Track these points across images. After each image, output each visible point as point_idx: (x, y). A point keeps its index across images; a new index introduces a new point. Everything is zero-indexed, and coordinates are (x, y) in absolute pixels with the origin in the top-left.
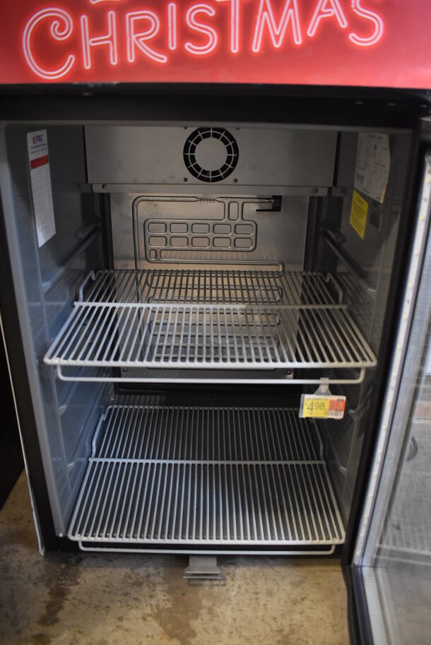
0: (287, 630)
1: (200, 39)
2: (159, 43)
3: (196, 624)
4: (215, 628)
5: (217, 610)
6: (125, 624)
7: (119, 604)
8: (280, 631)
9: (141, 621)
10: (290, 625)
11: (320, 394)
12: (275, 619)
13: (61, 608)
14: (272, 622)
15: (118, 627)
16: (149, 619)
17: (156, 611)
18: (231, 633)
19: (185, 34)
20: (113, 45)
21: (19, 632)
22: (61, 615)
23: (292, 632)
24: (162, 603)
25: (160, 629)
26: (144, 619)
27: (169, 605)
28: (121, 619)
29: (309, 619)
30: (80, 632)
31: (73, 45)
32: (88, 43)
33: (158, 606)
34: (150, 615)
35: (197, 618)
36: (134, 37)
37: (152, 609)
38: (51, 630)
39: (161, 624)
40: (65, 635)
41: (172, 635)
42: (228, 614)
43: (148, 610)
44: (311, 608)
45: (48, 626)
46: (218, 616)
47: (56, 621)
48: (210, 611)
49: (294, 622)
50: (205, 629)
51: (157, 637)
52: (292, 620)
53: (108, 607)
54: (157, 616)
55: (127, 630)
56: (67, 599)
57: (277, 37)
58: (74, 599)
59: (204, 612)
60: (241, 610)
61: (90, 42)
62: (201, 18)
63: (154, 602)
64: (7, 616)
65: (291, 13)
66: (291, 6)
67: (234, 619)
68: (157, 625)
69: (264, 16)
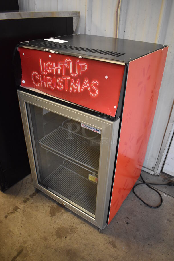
0: (74, 227)
1: (60, 86)
2: (52, 85)
3: (57, 214)
4: (60, 217)
5: (64, 214)
6: (44, 205)
7: (46, 201)
8: (72, 227)
9: (47, 206)
11: (94, 175)
12: (74, 223)
13: (35, 195)
14: (72, 223)
15: (42, 205)
16: (49, 207)
17: (52, 206)
18: (62, 220)
19: (57, 84)
20: (45, 83)
21: (25, 195)
22: (34, 196)
23: (75, 228)
24: (54, 206)
25: (49, 210)
26: (48, 206)
27: (55, 207)
28: (44, 204)
29: (81, 228)
30: (35, 202)
31: (39, 81)
32: (41, 81)
35: (58, 213)
36: (48, 83)
38: (30, 198)
39: (50, 210)
40: (32, 201)
41: (51, 213)
42: (65, 216)
43: (50, 205)
44: (84, 227)
47: (33, 197)
48: (62, 213)
49: (77, 227)
50: (58, 216)
51: (47, 212)
52: (77, 226)
53: (44, 200)
54: (51, 207)
55: (43, 207)
57: (75, 89)
59: (61, 212)
60: (68, 217)
61: (42, 81)
62: (60, 81)
63: (53, 204)
64: (25, 191)
65: (78, 84)
66: (78, 83)
67: (65, 218)
68: (50, 209)
69: (73, 84)
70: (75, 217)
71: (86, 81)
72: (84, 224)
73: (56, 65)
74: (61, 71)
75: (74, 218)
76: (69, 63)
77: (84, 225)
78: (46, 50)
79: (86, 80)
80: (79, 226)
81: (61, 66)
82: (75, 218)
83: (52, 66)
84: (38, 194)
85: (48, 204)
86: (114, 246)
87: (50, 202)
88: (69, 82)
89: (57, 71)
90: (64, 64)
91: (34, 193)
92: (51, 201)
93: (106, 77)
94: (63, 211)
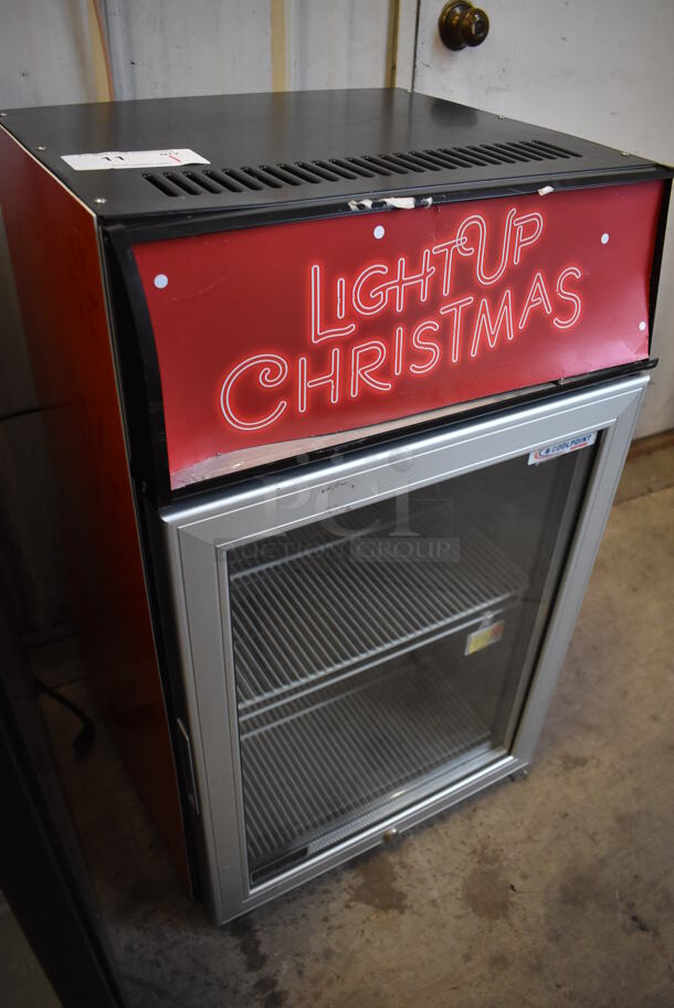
0: (479, 847)
1: (424, 358)
2: (385, 373)
3: (399, 885)
4: (418, 879)
5: (409, 861)
6: (334, 922)
7: (312, 906)
8: (474, 851)
9: (347, 911)
10: (479, 841)
11: (486, 626)
12: (463, 843)
13: (258, 943)
14: (461, 846)
15: (330, 928)
16: (352, 904)
17: (353, 893)
18: (434, 876)
19: (412, 355)
20: (335, 384)
21: (236, 992)
22: (263, 950)
23: (484, 847)
24: (353, 882)
25: (370, 909)
26: (348, 907)
27: (360, 880)
28: (326, 920)
29: (491, 827)
30: (297, 955)
31: (288, 390)
33: (351, 887)
34: (351, 900)
35: (395, 879)
36: (358, 372)
37: (348, 893)
38: (267, 970)
39: (367, 903)
40: (285, 966)
41: (385, 907)
42: (420, 859)
43: (346, 896)
44: (487, 816)
45: (260, 968)
46: (412, 866)
47: (264, 959)
48: (403, 865)
49: (480, 837)
50: (409, 885)
51: (373, 918)
52: (477, 836)
53: (304, 915)
54: (358, 897)
55: (340, 927)
56: (256, 931)
57: (492, 337)
58: (263, 926)
59: (397, 869)
60: (429, 850)
61: (307, 385)
62: (426, 335)
63: (344, 884)
64: (208, 984)
65: (506, 310)
66: (506, 303)
67: (429, 862)
68: (363, 906)
69: (483, 318)
70: (436, 826)
71: (538, 283)
72: (475, 810)
73: (414, 266)
74: (436, 284)
75: (442, 832)
76: (473, 235)
77: (481, 813)
78: (361, 207)
79: (538, 280)
80: (479, 830)
81: (438, 261)
82: (441, 828)
83: (392, 274)
84: (258, 927)
85: (334, 906)
86: (581, 762)
87: (326, 892)
88: (469, 316)
89: (412, 293)
90: (449, 247)
91: (244, 949)
92: (323, 887)
93: (605, 239)
94: (393, 859)
